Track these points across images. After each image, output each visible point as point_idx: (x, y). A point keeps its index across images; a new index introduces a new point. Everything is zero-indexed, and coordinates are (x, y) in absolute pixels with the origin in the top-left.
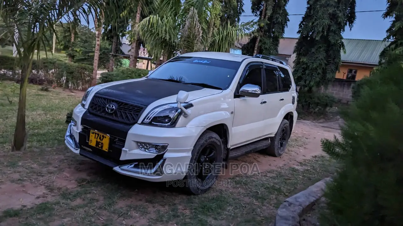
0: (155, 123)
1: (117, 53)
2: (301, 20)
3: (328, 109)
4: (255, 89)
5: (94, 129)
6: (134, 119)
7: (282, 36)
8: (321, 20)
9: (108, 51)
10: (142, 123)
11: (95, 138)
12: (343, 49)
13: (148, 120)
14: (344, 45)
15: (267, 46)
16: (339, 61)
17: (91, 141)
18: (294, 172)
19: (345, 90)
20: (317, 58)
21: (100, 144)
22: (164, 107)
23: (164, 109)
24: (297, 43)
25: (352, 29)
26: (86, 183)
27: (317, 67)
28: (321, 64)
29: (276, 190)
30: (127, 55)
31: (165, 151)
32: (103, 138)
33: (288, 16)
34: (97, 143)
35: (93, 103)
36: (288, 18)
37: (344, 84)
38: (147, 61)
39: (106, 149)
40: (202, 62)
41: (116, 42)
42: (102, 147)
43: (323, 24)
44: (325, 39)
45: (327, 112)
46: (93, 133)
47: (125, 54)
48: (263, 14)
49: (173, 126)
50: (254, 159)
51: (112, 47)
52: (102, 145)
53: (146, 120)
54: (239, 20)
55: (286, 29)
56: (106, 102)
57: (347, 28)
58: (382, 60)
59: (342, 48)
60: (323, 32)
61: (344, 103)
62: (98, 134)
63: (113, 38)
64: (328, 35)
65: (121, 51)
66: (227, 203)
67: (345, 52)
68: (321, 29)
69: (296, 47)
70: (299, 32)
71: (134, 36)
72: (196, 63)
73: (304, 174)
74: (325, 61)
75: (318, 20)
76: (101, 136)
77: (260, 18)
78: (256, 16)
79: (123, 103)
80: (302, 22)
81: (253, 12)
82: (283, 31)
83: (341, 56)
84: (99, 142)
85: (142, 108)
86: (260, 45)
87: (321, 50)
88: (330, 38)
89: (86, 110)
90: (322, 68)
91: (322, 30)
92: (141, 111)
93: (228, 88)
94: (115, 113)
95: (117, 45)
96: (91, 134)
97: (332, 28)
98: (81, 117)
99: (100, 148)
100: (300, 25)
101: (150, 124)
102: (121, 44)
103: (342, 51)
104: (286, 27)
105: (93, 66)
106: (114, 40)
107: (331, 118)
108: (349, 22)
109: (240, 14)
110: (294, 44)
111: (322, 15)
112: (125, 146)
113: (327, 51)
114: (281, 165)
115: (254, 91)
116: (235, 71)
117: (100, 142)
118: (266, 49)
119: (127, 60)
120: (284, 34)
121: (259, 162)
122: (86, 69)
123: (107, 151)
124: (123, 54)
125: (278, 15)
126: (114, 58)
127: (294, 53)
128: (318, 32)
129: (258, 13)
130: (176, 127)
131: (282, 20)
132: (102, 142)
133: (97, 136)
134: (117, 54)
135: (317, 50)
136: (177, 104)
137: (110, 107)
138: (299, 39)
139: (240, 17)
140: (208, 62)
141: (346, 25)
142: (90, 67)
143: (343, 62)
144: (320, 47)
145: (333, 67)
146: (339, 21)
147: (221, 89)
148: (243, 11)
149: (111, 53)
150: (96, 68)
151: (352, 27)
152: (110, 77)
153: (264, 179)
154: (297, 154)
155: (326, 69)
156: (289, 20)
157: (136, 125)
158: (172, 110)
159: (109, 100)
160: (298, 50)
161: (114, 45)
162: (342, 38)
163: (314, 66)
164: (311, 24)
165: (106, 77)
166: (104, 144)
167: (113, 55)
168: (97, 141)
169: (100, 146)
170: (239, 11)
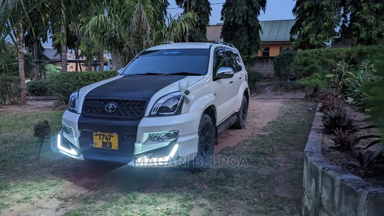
0: (161, 113)
1: (40, 59)
2: (222, 8)
3: (257, 83)
4: (228, 71)
5: (97, 131)
6: (140, 114)
7: (208, 24)
8: (240, 6)
9: (28, 58)
10: (150, 116)
11: (100, 139)
12: (261, 30)
13: (155, 112)
14: (261, 27)
15: (197, 35)
16: (260, 41)
17: (96, 144)
18: (263, 138)
19: (265, 66)
20: (242, 40)
21: (107, 144)
22: (166, 97)
23: (167, 99)
24: (222, 29)
25: (265, 12)
26: (97, 186)
27: (243, 49)
28: (245, 46)
29: (260, 153)
30: (53, 60)
31: (177, 137)
32: (110, 138)
33: (210, 6)
34: (104, 144)
35: (86, 107)
36: (210, 8)
37: (263, 61)
38: (74, 64)
39: (116, 148)
40: (172, 53)
41: (37, 48)
42: (110, 146)
43: (242, 10)
44: (246, 23)
45: (256, 86)
46: (97, 135)
47: (50, 60)
48: (188, 5)
49: (179, 113)
50: (226, 134)
51: (33, 53)
52: (110, 144)
53: (152, 112)
54: (166, 13)
55: (210, 17)
56: (103, 103)
57: (261, 11)
58: (292, 36)
59: (259, 30)
60: (243, 17)
61: (266, 77)
62: (104, 135)
63: (33, 44)
64: (247, 19)
65: (45, 56)
66: (232, 172)
67: (263, 33)
68: (241, 15)
69: (221, 32)
70: (222, 19)
71: (63, 39)
72: (166, 55)
73: (272, 138)
74: (249, 43)
75: (237, 7)
76: (108, 136)
77: (186, 10)
78: (181, 7)
79: (123, 101)
80: (223, 10)
81: (178, 4)
82: (208, 20)
83: (260, 36)
84: (106, 142)
85: (146, 102)
86: (190, 34)
87: (244, 33)
88: (250, 22)
89: (80, 114)
90: (247, 49)
91: (243, 15)
92: (145, 104)
93: (207, 73)
94: (117, 112)
95: (38, 51)
96: (94, 137)
97: (250, 13)
98: (77, 122)
99: (109, 148)
100: (222, 12)
101: (157, 115)
102: (43, 49)
103: (260, 32)
104: (210, 16)
105: (19, 76)
106: (35, 46)
107: (261, 91)
108: (262, 7)
109: (166, 7)
110: (220, 30)
111: (240, 2)
112: (137, 141)
113: (249, 34)
114: (250, 135)
115: (229, 72)
116: (207, 57)
117: (108, 142)
118: (196, 37)
119: (52, 65)
120: (209, 22)
121: (231, 135)
122: (11, 81)
123: (117, 149)
124: (48, 59)
125: (201, 6)
126: (38, 65)
127: (221, 38)
128: (240, 18)
129: (183, 4)
130: (182, 113)
131: (205, 10)
132: (110, 141)
133: (102, 137)
134: (41, 61)
135: (240, 33)
136: (180, 92)
137: (110, 106)
138: (223, 26)
139: (166, 10)
140: (178, 53)
141: (260, 9)
142: (16, 77)
143: (262, 42)
144: (243, 31)
145: (256, 48)
146: (255, 5)
147: (201, 75)
148: (168, 4)
149: (34, 60)
150: (24, 78)
151: (265, 11)
152: (37, 85)
153: (245, 147)
154: (255, 123)
155: (250, 49)
156: (211, 9)
157: (144, 119)
158: (175, 100)
159: (105, 101)
160: (224, 36)
161: (36, 51)
162: (258, 21)
163: (241, 48)
164: (232, 10)
165: (33, 87)
166: (112, 144)
167: (36, 62)
168: (103, 142)
169: (108, 146)
170: (164, 4)
